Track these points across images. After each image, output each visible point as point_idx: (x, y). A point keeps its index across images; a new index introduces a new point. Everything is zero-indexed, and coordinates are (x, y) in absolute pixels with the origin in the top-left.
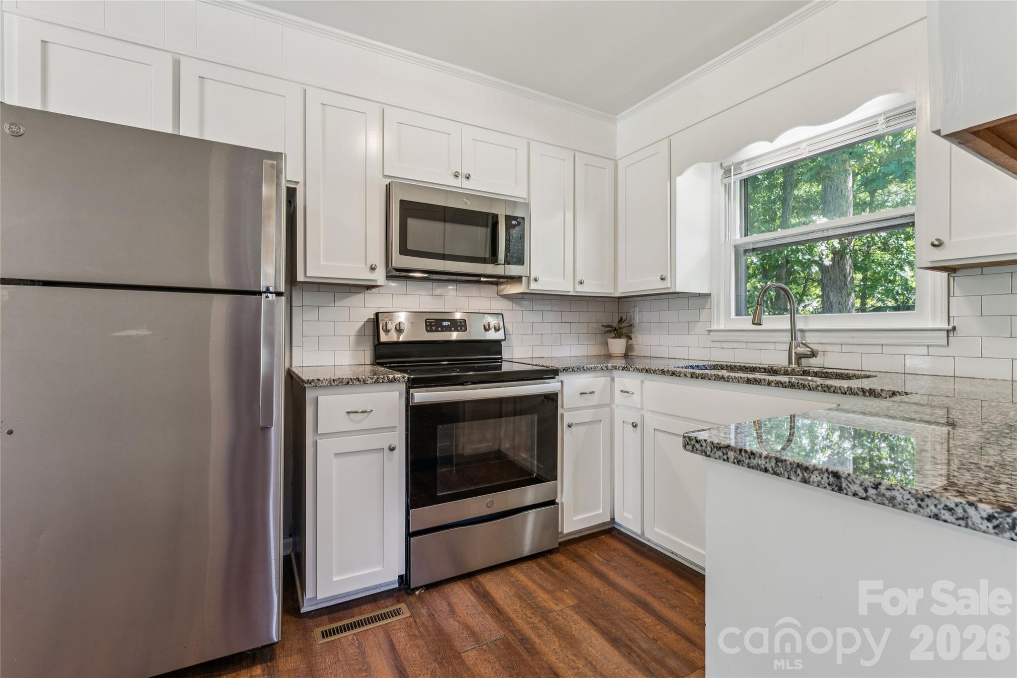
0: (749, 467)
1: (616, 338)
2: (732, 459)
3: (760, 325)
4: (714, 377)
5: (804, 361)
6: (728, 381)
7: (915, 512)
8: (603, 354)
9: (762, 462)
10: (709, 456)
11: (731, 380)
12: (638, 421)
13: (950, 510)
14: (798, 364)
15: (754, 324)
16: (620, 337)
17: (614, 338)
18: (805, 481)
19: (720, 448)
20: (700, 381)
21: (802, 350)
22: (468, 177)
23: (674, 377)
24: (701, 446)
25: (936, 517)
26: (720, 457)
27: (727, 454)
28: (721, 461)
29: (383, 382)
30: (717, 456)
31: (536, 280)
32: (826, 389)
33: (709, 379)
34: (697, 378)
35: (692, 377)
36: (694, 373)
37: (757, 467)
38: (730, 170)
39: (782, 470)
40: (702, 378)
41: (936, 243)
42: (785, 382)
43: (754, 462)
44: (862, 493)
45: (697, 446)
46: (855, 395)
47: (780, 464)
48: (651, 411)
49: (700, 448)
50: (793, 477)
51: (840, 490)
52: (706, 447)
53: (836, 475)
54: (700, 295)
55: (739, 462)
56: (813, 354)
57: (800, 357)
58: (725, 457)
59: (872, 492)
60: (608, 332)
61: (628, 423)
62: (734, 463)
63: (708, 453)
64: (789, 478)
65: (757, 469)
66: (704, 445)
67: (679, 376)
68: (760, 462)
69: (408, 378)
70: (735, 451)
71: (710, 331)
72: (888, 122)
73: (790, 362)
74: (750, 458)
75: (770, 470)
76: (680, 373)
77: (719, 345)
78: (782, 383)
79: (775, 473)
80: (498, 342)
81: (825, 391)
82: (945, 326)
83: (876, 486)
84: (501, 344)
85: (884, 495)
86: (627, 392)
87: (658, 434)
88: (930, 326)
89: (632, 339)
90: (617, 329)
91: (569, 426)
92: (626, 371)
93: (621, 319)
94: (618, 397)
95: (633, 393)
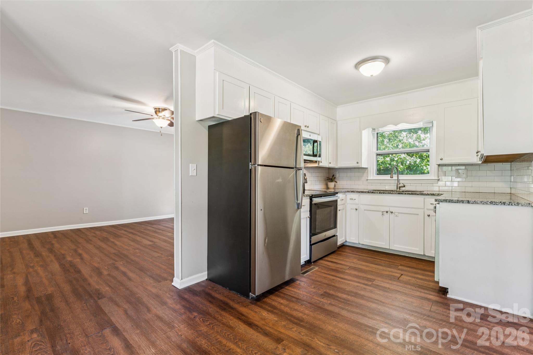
0: (452, 202)
1: (331, 182)
3: (393, 178)
4: (387, 193)
5: (401, 188)
6: (392, 194)
7: (480, 204)
12: (357, 208)
13: (485, 203)
14: (400, 189)
16: (332, 182)
17: (329, 182)
18: (463, 203)
20: (382, 194)
21: (400, 185)
22: (308, 127)
23: (373, 194)
25: (483, 204)
26: (445, 202)
31: (321, 163)
34: (381, 193)
38: (375, 129)
40: (383, 193)
41: (441, 159)
44: (472, 203)
46: (429, 195)
47: (458, 201)
48: (362, 204)
50: (461, 202)
51: (469, 203)
53: (468, 201)
54: (363, 168)
55: (449, 202)
56: (404, 186)
57: (400, 187)
59: (474, 202)
60: (327, 180)
61: (354, 209)
64: (460, 203)
71: (367, 180)
72: (423, 124)
73: (397, 189)
77: (371, 184)
79: (457, 203)
82: (437, 178)
83: (475, 201)
85: (476, 202)
86: (352, 199)
87: (366, 211)
88: (433, 178)
89: (337, 182)
90: (331, 179)
91: (339, 211)
92: (352, 193)
93: (333, 175)
94: (349, 201)
95: (355, 199)
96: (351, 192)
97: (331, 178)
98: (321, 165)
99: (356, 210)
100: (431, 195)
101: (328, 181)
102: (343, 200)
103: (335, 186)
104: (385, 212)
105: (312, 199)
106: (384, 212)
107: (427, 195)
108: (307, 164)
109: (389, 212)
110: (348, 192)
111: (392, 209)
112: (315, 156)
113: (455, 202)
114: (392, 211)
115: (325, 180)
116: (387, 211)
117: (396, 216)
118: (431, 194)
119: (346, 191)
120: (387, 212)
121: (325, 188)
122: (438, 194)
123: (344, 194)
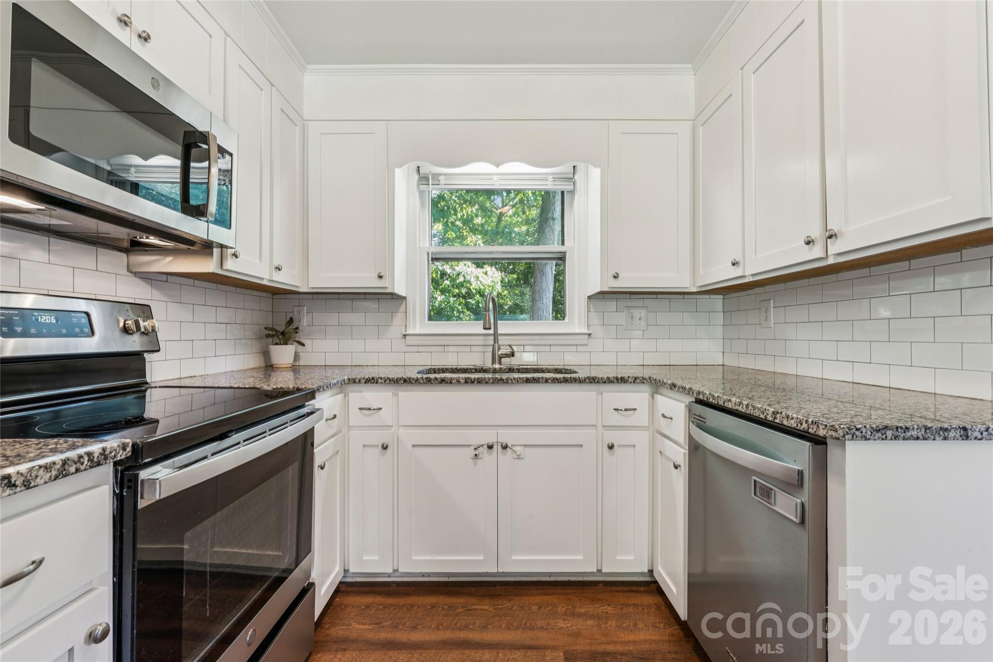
0: (904, 439)
1: (280, 344)
2: (889, 437)
4: (491, 380)
5: (503, 360)
6: (507, 382)
8: (258, 366)
9: (914, 433)
10: (869, 439)
11: (510, 382)
15: (485, 328)
16: (286, 344)
17: (276, 344)
19: (879, 430)
21: (502, 351)
22: (145, 38)
24: (862, 432)
27: (885, 433)
28: (880, 441)
29: (77, 470)
30: (876, 437)
31: (235, 255)
32: (592, 380)
33: (487, 383)
34: (472, 382)
35: (466, 382)
36: (468, 378)
37: (912, 438)
38: (427, 178)
39: (929, 435)
40: (478, 382)
41: (616, 275)
42: (560, 378)
43: (908, 434)
45: (858, 433)
46: (612, 383)
47: (928, 431)
49: (860, 435)
52: (866, 432)
55: (896, 438)
56: (514, 355)
58: (884, 437)
60: (268, 336)
62: (891, 439)
63: (868, 437)
65: (910, 439)
66: (864, 431)
67: (451, 383)
68: (913, 433)
69: (133, 446)
70: (892, 430)
71: (405, 335)
72: (554, 181)
74: (905, 432)
75: (921, 437)
76: (452, 379)
78: (557, 379)
79: (925, 439)
80: (138, 356)
81: (591, 382)
82: (586, 331)
84: (144, 359)
86: (370, 409)
87: (417, 449)
88: (577, 331)
89: (303, 345)
90: (283, 334)
91: (322, 468)
92: (369, 384)
93: (291, 321)
94: (356, 418)
95: (380, 409)
96: (363, 381)
97: (281, 328)
98: (231, 265)
99: (385, 447)
100: (618, 382)
101: (270, 339)
102: (335, 416)
103: (297, 356)
104: (485, 446)
105: (137, 476)
106: (480, 449)
107: (605, 382)
108: (158, 260)
109: (495, 447)
110: (355, 382)
111: (506, 436)
112: (199, 212)
113: (918, 438)
114: (503, 440)
115: (260, 338)
116: (491, 444)
117: (519, 457)
118: (617, 378)
119: (346, 378)
120: (490, 447)
121: (260, 368)
122: (636, 379)
123: (335, 390)
